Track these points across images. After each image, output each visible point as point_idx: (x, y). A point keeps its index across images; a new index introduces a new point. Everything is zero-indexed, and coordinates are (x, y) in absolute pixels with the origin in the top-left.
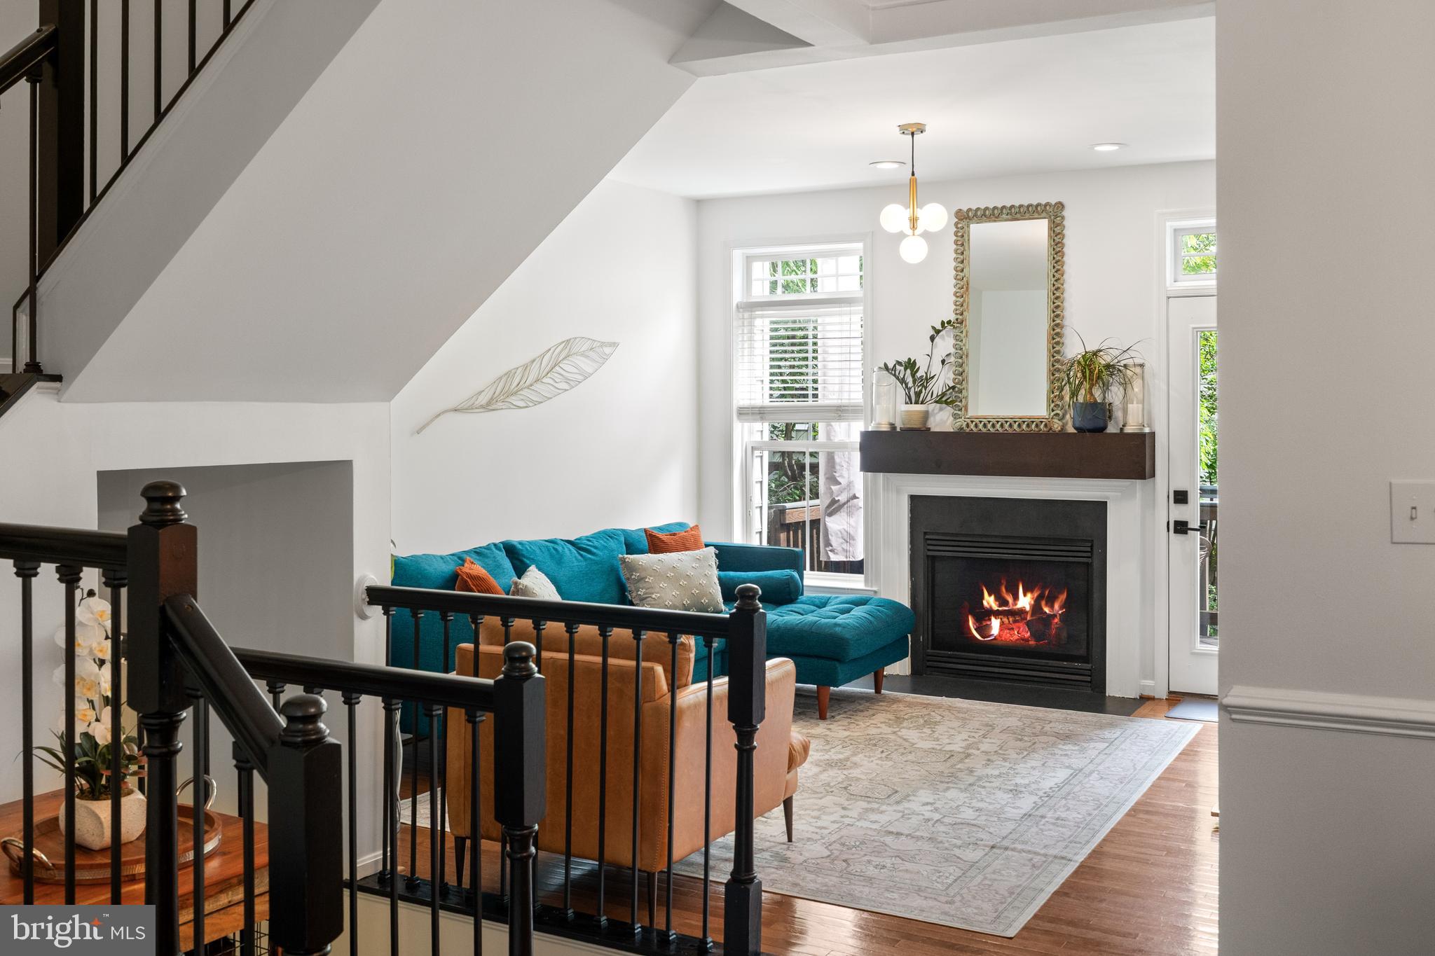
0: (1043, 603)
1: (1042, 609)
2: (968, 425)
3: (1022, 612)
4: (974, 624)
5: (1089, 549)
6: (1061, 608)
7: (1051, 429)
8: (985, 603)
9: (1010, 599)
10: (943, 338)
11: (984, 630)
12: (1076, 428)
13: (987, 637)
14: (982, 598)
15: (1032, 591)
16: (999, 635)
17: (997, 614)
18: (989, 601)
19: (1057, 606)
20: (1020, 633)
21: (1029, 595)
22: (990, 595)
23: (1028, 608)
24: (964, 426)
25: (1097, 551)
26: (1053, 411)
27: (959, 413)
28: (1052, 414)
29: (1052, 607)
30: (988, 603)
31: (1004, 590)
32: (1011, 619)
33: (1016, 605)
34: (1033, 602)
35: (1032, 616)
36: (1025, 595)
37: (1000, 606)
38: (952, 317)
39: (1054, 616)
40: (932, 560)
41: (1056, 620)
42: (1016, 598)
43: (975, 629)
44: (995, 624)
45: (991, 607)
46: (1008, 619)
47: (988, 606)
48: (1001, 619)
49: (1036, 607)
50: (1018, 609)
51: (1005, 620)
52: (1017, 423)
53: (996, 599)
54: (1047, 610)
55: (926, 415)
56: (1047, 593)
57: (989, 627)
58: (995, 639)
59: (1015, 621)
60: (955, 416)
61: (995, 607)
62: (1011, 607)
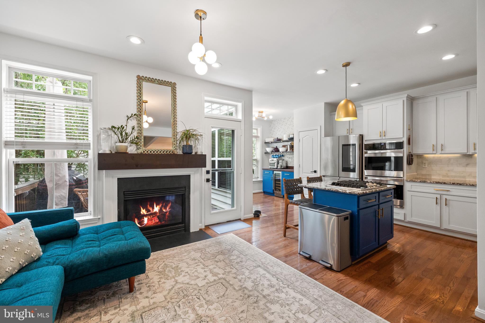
0: (163, 208)
1: (162, 210)
2: (144, 152)
3: (156, 213)
4: (137, 221)
5: (184, 190)
6: (169, 209)
7: (174, 153)
8: (142, 213)
9: (151, 209)
10: (131, 120)
11: (141, 223)
12: (183, 153)
13: (143, 225)
14: (141, 211)
15: (159, 205)
16: (147, 223)
17: (146, 216)
18: (143, 211)
19: (168, 209)
20: (156, 220)
21: (158, 207)
22: (143, 209)
23: (158, 211)
24: (143, 152)
25: (187, 190)
26: (174, 147)
27: (140, 147)
28: (174, 148)
29: (166, 209)
30: (143, 212)
31: (149, 206)
32: (151, 217)
33: (153, 211)
34: (159, 209)
35: (159, 214)
36: (156, 207)
37: (147, 213)
38: (135, 112)
39: (167, 212)
40: (125, 201)
41: (168, 213)
42: (153, 208)
43: (138, 223)
44: (146, 220)
45: (144, 214)
46: (150, 217)
47: (143, 214)
48: (148, 217)
49: (161, 210)
50: (154, 212)
51: (149, 217)
52: (162, 151)
53: (146, 210)
54: (164, 210)
55: (127, 148)
56: (164, 204)
57: (143, 221)
58: (146, 225)
59: (153, 217)
60: (138, 149)
61: (145, 213)
62: (151, 212)
